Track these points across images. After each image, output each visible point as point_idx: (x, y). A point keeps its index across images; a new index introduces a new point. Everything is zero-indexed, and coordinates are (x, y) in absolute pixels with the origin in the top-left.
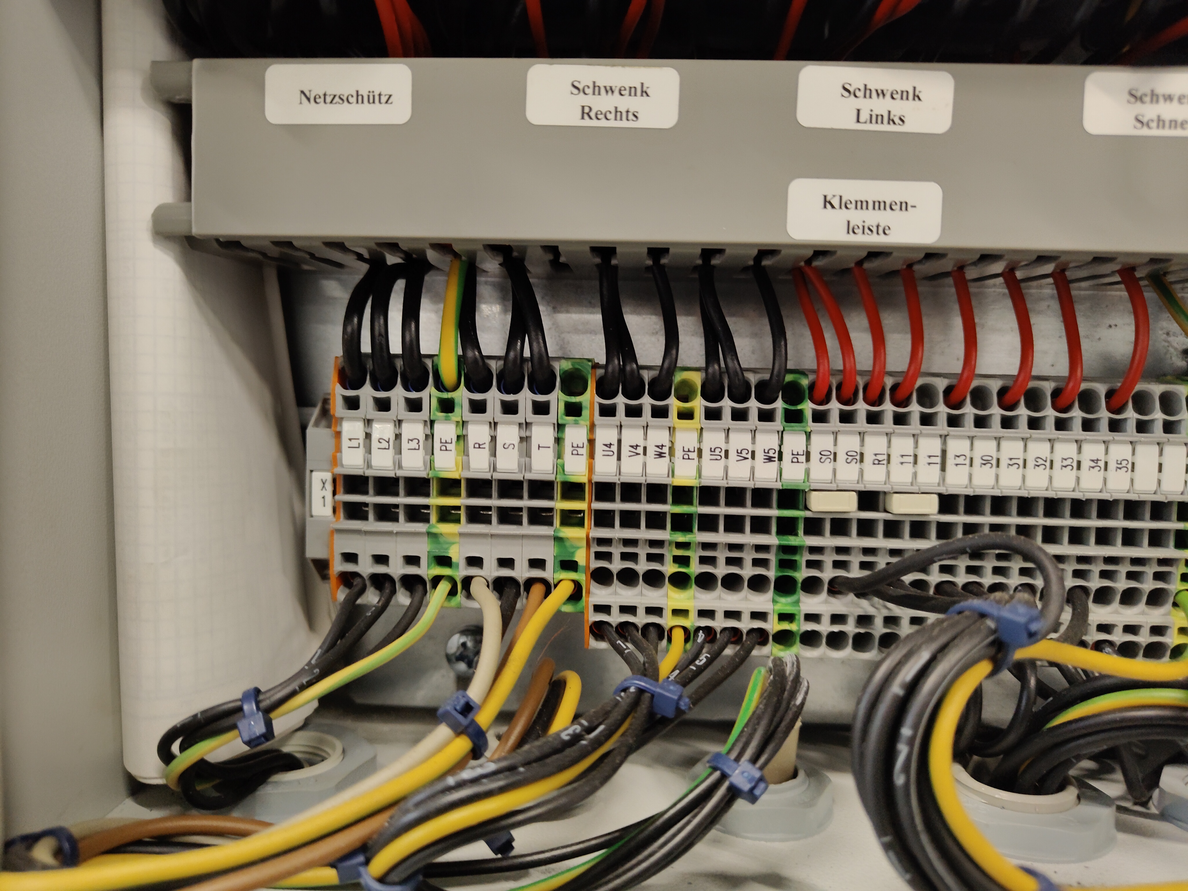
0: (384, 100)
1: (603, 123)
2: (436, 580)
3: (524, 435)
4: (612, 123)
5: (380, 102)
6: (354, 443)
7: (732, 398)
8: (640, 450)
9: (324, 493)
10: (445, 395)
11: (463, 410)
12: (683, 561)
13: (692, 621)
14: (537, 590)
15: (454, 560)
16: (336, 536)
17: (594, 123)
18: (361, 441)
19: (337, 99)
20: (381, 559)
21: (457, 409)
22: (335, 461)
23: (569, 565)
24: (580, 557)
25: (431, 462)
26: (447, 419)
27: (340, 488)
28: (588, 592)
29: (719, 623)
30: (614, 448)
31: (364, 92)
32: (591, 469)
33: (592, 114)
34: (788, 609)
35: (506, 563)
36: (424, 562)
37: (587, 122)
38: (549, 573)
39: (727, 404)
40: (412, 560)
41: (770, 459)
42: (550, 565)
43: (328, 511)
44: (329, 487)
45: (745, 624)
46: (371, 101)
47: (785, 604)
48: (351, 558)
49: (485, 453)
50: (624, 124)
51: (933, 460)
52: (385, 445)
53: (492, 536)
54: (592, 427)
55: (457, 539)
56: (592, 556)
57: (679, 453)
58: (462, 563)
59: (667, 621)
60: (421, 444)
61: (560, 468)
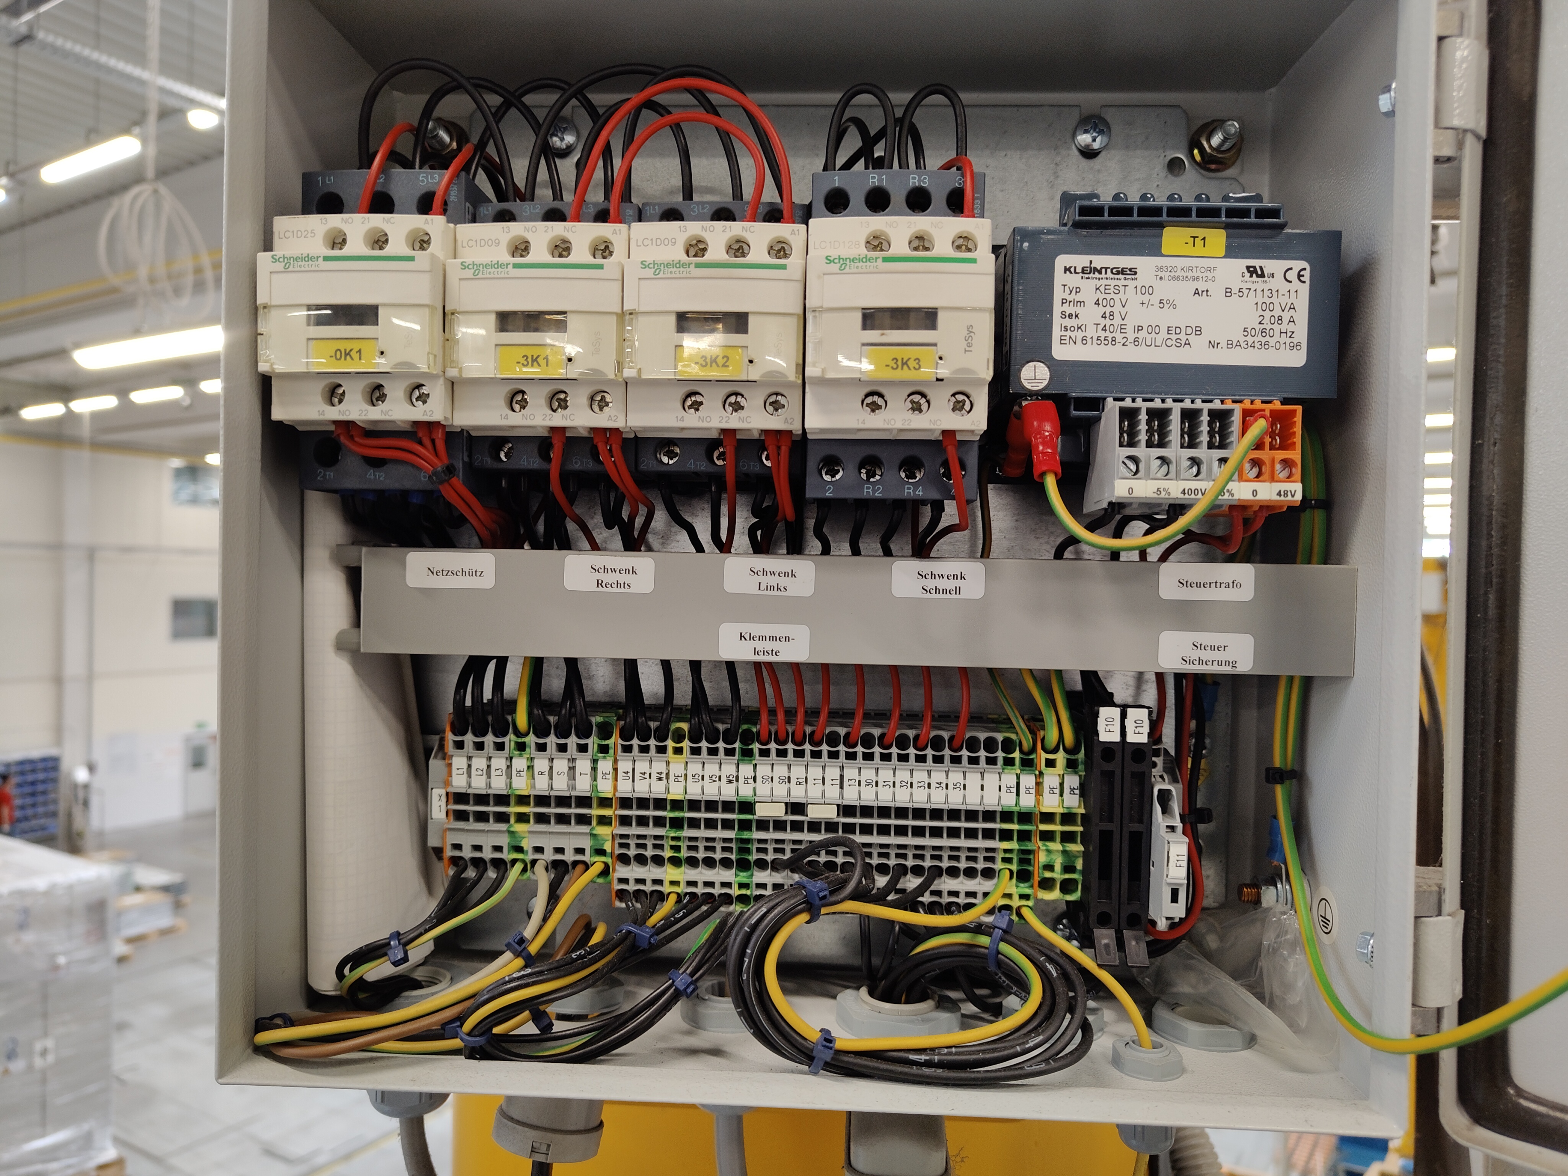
0: (478, 574)
1: (610, 590)
2: (514, 862)
3: (571, 765)
4: (615, 590)
5: (476, 576)
6: (460, 772)
7: (708, 741)
8: (647, 776)
9: (440, 803)
10: (520, 740)
11: (531, 750)
12: (677, 849)
13: (682, 889)
14: (580, 868)
15: (525, 849)
16: (448, 833)
17: (605, 589)
18: (465, 770)
19: (450, 573)
20: (478, 848)
21: (527, 750)
22: (447, 783)
23: (601, 852)
24: (608, 847)
25: (510, 783)
26: (521, 755)
27: (451, 800)
28: (614, 870)
29: (700, 890)
30: (630, 775)
31: (466, 569)
32: (615, 788)
33: (603, 584)
34: (745, 880)
35: (560, 850)
36: (505, 849)
37: (600, 589)
38: (586, 858)
39: (704, 744)
40: (498, 849)
41: (730, 782)
42: (588, 852)
43: (443, 815)
44: (444, 799)
45: (717, 891)
46: (471, 574)
47: (743, 877)
48: (458, 847)
49: (546, 777)
50: (623, 591)
51: (834, 782)
52: (480, 772)
53: (550, 833)
54: (616, 761)
55: (527, 835)
56: (617, 846)
57: (672, 777)
58: (530, 851)
59: (666, 888)
60: (504, 772)
61: (594, 788)
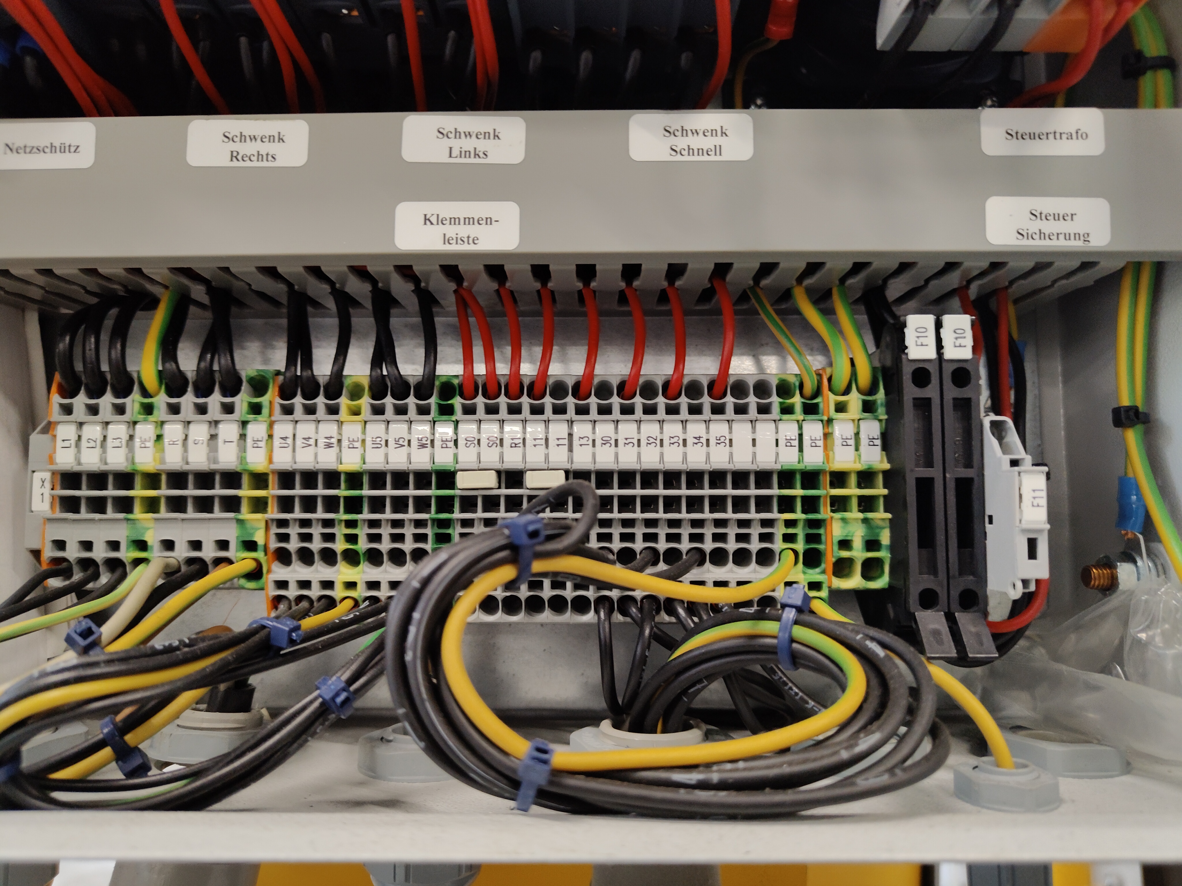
0: (73, 149)
1: (248, 164)
2: (135, 563)
3: (213, 433)
4: (255, 164)
5: (70, 152)
6: (67, 444)
8: (312, 442)
9: (43, 489)
10: (147, 401)
11: (161, 412)
12: (352, 538)
13: (359, 592)
15: (149, 544)
16: (47, 525)
17: (241, 164)
18: (73, 442)
19: (35, 150)
20: (87, 545)
21: (155, 412)
22: (51, 460)
23: (250, 546)
24: (259, 538)
25: (133, 458)
26: (147, 420)
27: (57, 484)
28: (269, 570)
29: (384, 593)
30: (290, 441)
31: (57, 144)
32: (271, 459)
33: (239, 157)
35: (196, 545)
36: (123, 546)
37: (235, 163)
38: (232, 553)
39: (389, 401)
40: (114, 545)
41: (423, 446)
42: (233, 545)
43: (46, 505)
44: (48, 485)
46: (62, 150)
48: (60, 545)
49: (179, 448)
50: (265, 164)
51: (562, 442)
52: (92, 444)
53: (185, 522)
54: (271, 425)
55: (155, 526)
56: (272, 537)
57: (345, 443)
58: (157, 546)
59: (338, 593)
60: (124, 442)
61: (242, 459)
